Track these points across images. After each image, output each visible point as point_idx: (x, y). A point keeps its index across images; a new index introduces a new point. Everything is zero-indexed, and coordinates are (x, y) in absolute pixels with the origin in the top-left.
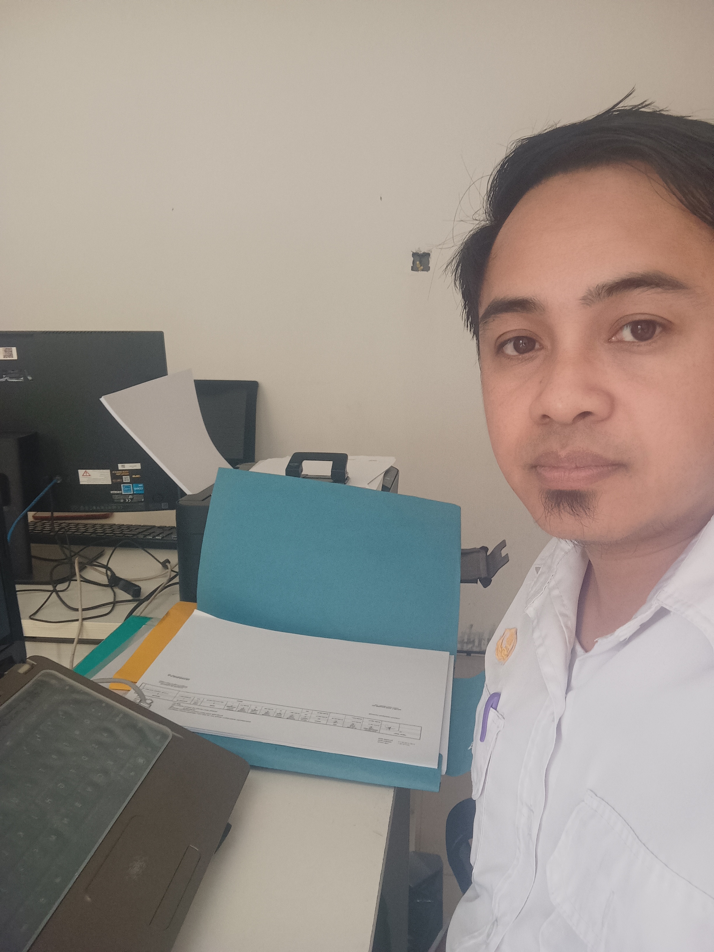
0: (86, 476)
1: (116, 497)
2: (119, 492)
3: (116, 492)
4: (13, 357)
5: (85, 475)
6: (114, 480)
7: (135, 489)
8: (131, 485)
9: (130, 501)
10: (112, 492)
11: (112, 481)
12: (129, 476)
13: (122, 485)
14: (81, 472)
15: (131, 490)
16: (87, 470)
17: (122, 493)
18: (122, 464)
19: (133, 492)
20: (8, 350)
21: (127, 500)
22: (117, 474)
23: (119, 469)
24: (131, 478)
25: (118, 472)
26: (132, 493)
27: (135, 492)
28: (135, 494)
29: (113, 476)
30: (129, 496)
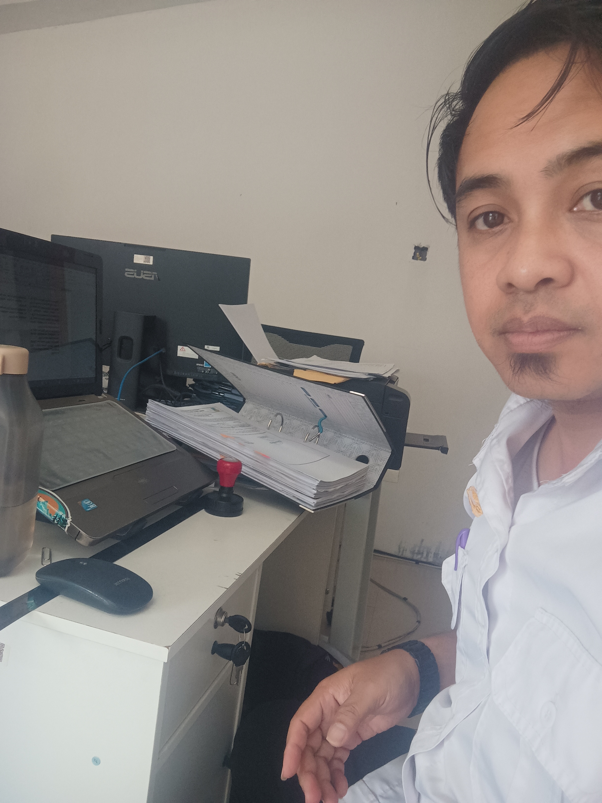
0: (182, 350)
1: (199, 368)
2: (202, 365)
3: (200, 365)
4: (150, 263)
9: (208, 373)
10: (197, 364)
14: (180, 347)
16: (184, 347)
17: (204, 366)
18: (208, 346)
20: (147, 258)
21: (206, 372)
26: (210, 367)
30: (208, 369)
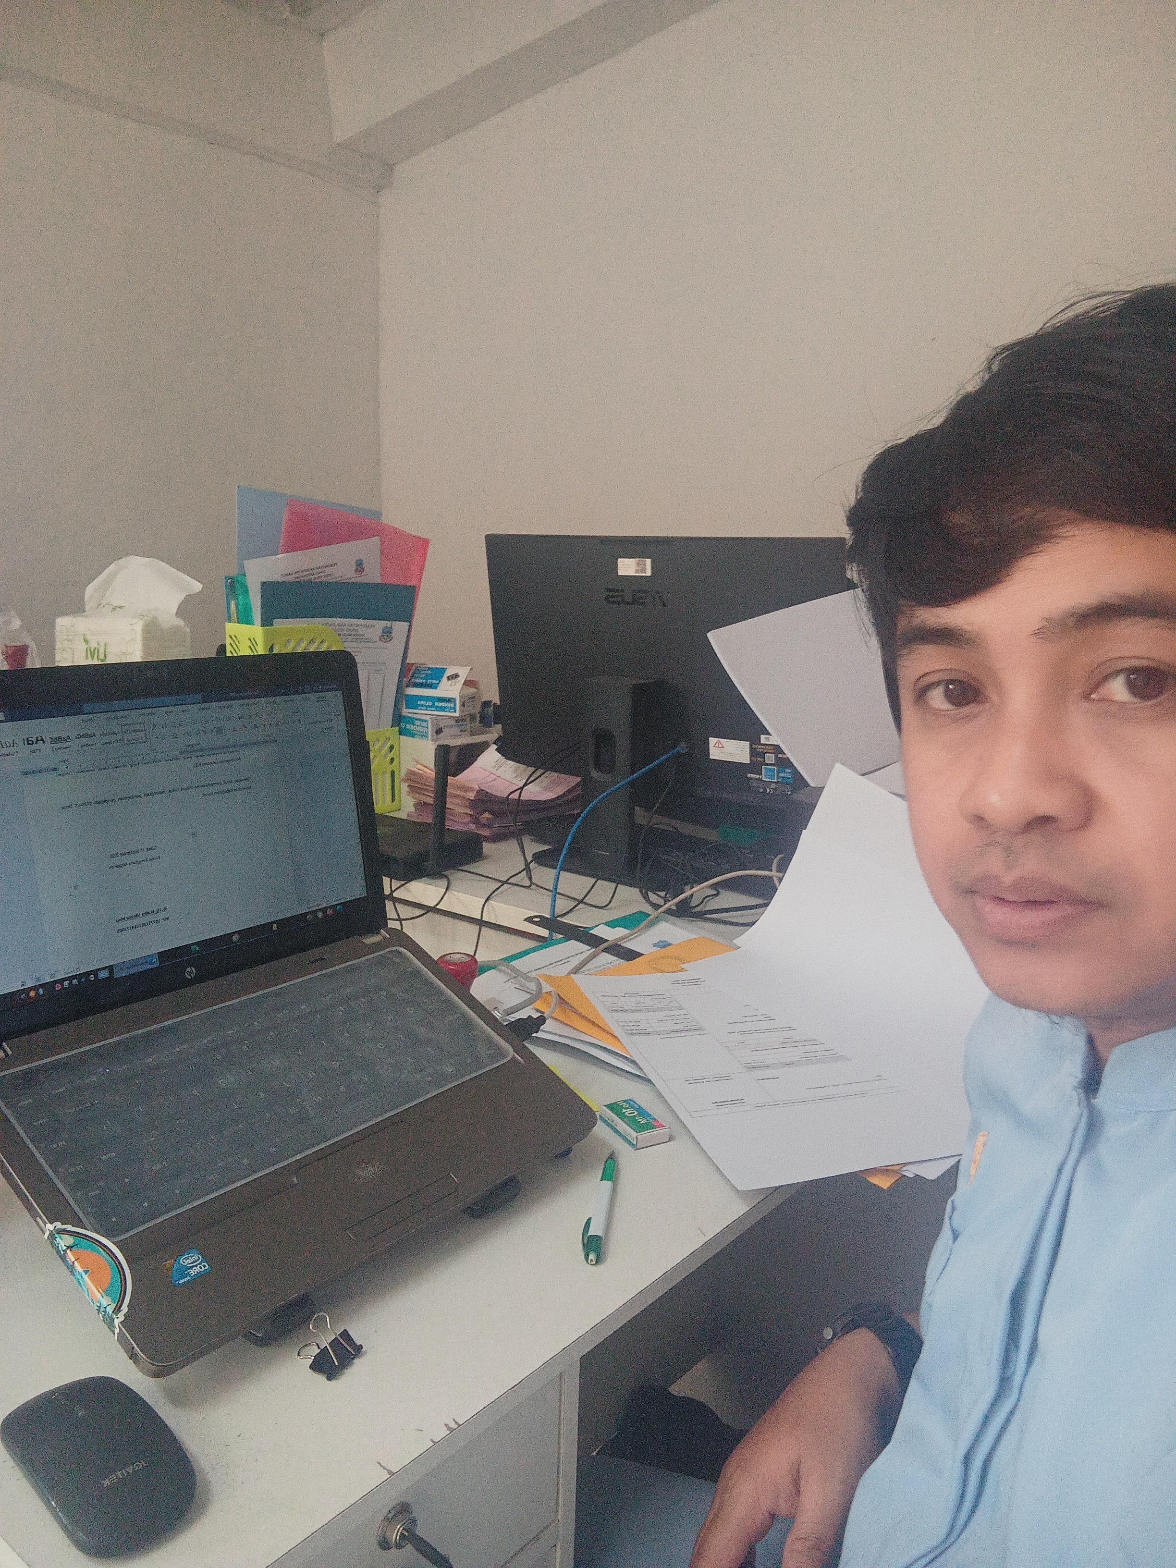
0: (718, 747)
1: (755, 785)
2: (758, 777)
3: (755, 776)
4: (646, 573)
5: (717, 745)
6: (753, 758)
7: (781, 775)
8: (775, 768)
9: (772, 792)
10: (749, 775)
11: (751, 760)
12: (773, 755)
13: (763, 767)
14: (712, 741)
15: (774, 775)
16: (720, 739)
17: (762, 778)
19: (777, 779)
20: (641, 562)
21: (768, 791)
22: (758, 750)
23: (762, 742)
24: (776, 757)
25: (759, 747)
26: (776, 781)
27: (779, 780)
28: (780, 783)
29: (753, 753)
30: (771, 785)
